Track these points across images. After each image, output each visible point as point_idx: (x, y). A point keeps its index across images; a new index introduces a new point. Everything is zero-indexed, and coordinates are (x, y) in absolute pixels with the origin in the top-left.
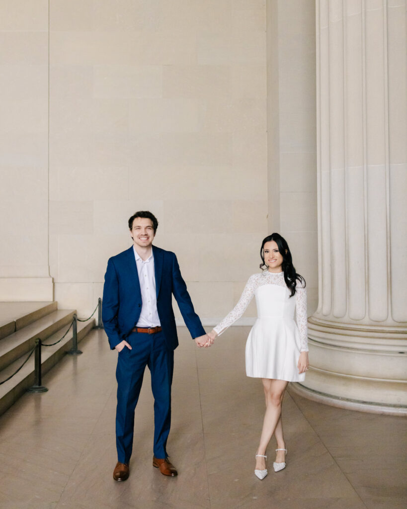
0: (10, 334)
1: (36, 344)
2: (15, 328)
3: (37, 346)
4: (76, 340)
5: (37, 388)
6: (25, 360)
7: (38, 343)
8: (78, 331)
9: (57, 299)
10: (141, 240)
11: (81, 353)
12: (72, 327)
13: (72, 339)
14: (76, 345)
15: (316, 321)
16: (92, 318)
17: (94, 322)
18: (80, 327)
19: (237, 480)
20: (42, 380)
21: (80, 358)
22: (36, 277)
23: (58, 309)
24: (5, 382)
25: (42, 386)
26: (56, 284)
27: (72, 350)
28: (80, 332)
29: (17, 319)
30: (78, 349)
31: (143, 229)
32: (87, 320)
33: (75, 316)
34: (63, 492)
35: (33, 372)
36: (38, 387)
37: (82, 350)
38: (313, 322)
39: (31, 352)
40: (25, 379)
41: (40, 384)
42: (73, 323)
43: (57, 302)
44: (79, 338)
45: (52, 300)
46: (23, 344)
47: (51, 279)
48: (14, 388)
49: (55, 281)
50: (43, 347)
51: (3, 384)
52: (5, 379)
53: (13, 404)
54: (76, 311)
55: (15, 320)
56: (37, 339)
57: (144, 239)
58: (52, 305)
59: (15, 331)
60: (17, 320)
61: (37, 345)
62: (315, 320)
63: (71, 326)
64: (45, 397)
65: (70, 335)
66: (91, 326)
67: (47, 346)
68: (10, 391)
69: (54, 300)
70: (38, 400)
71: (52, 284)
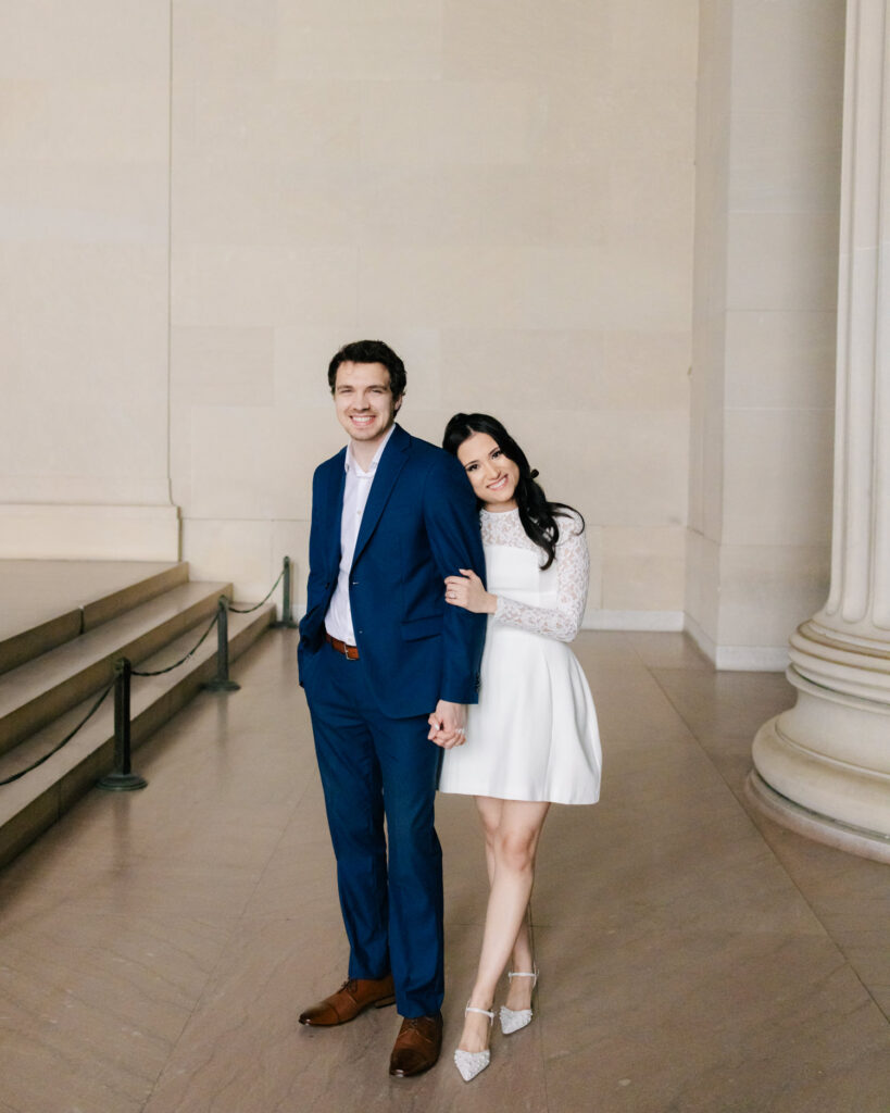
0: (69, 638)
1: (117, 673)
2: (79, 625)
3: (120, 675)
4: (226, 656)
5: (119, 780)
6: (86, 714)
7: (122, 671)
8: (231, 635)
9: (188, 558)
10: (355, 422)
11: (237, 688)
12: (216, 625)
13: (217, 654)
14: (227, 671)
15: (824, 636)
16: (269, 601)
17: (273, 612)
18: (237, 625)
19: (625, 1082)
20: (133, 762)
21: (234, 699)
22: (141, 505)
23: (192, 578)
24: (29, 774)
25: (134, 773)
26: (186, 523)
27: (217, 680)
28: (238, 636)
29: (86, 604)
30: (230, 680)
31: (359, 394)
32: (255, 608)
33: (222, 600)
34: (149, 1098)
35: (110, 740)
36: (122, 776)
37: (240, 682)
38: (816, 637)
39: (101, 694)
40: (89, 757)
41: (127, 769)
42: (217, 617)
43: (187, 564)
44: (233, 651)
45: (175, 558)
46: (96, 665)
47: (174, 511)
48: (59, 783)
49: (184, 515)
50: (134, 680)
51: (23, 777)
52: (28, 766)
53: (56, 822)
54: (231, 586)
55: (81, 607)
56: (119, 661)
57: (362, 419)
58: (176, 570)
59: (82, 632)
60: (85, 607)
61: (122, 675)
62: (821, 631)
63: (212, 625)
64: (138, 800)
65: (211, 645)
66: (266, 622)
67: (147, 675)
68: (49, 790)
69: (180, 560)
70: (123, 810)
71: (176, 522)
